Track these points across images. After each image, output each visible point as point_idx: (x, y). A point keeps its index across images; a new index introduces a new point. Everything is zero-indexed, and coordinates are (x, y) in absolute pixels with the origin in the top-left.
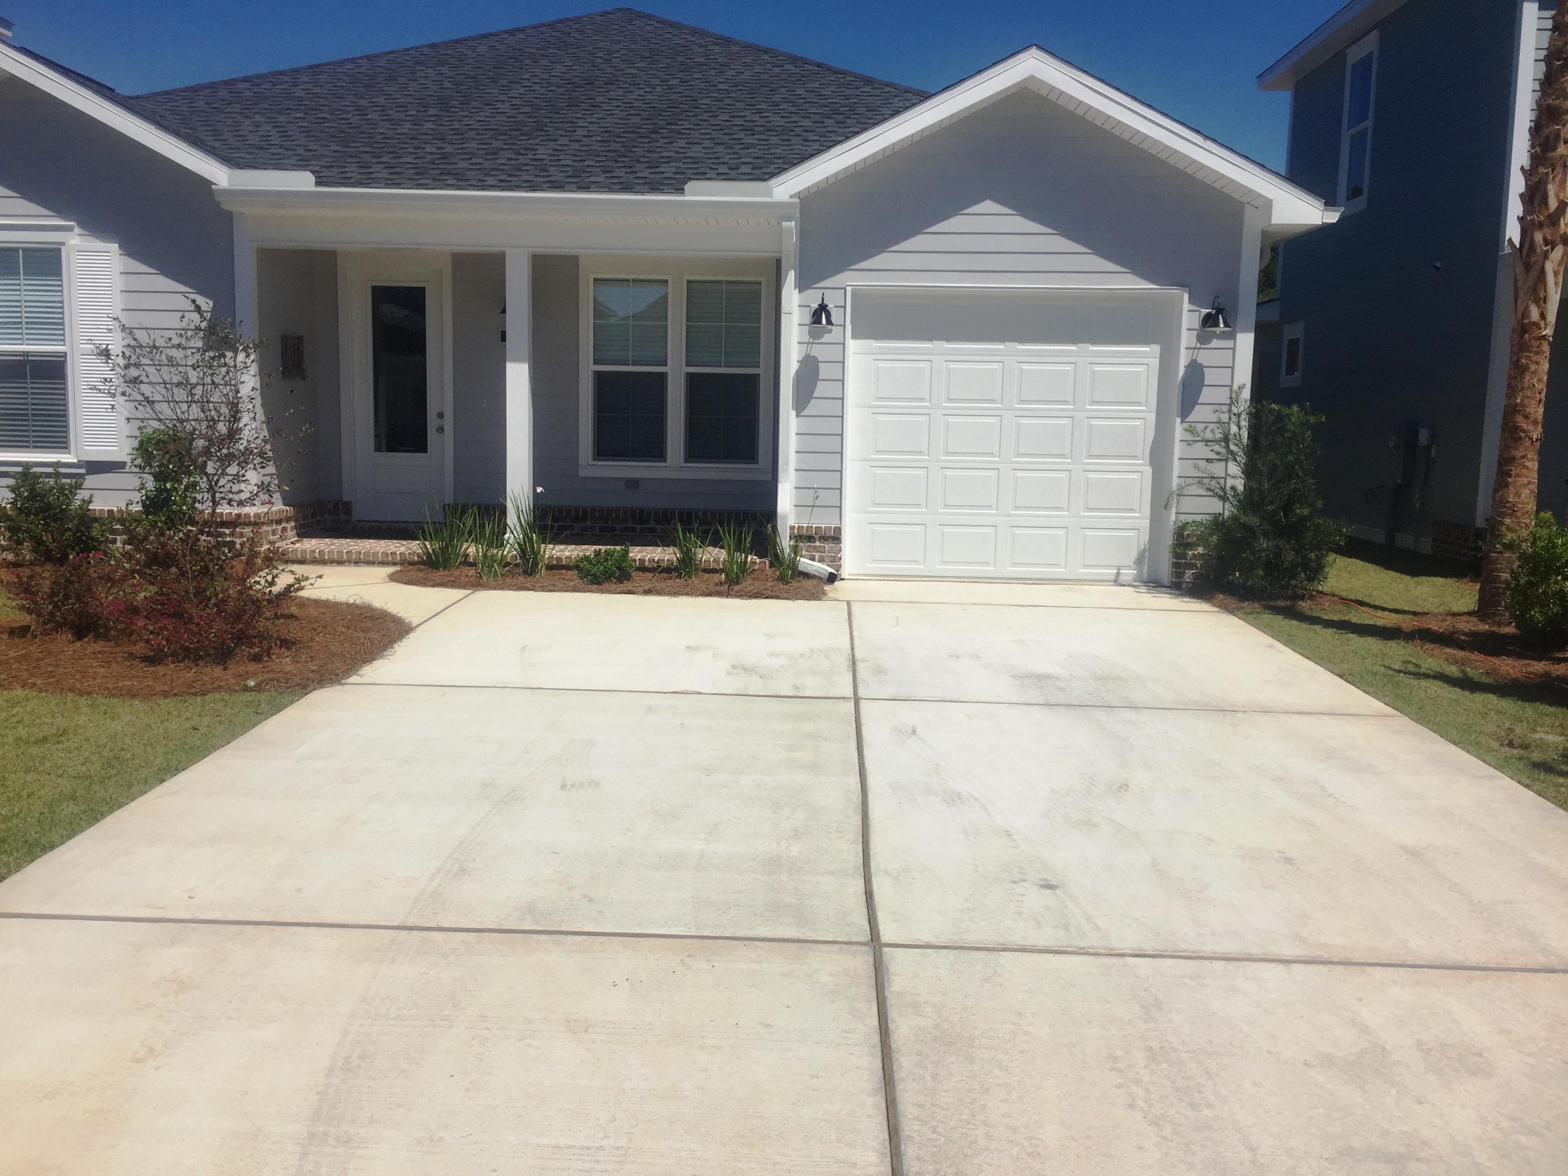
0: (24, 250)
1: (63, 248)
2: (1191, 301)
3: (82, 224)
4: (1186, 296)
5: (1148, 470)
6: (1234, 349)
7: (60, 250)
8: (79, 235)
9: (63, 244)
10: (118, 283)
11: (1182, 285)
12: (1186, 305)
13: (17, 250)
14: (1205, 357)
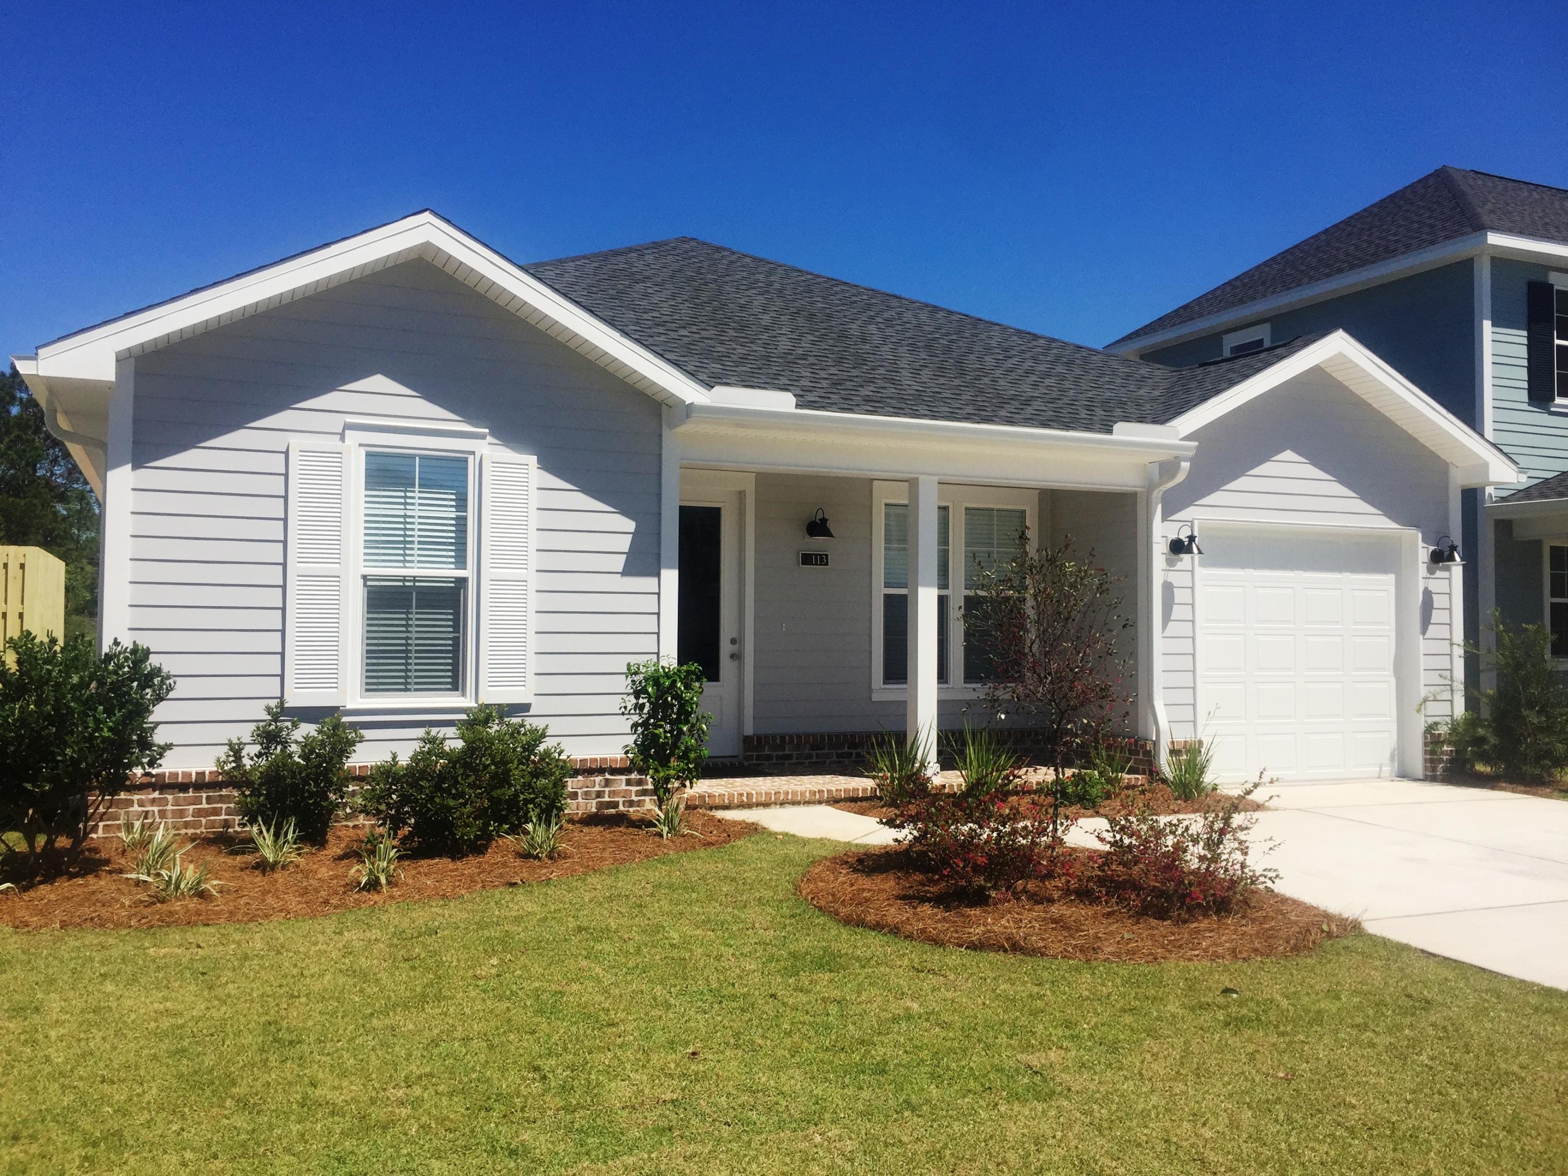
0: (422, 458)
1: (471, 458)
2: (1424, 541)
3: (492, 434)
4: (1420, 535)
5: (1393, 681)
6: (1450, 579)
7: (466, 461)
8: (489, 444)
9: (473, 453)
10: (535, 499)
11: (1417, 526)
12: (1421, 544)
13: (413, 457)
14: (1434, 586)
